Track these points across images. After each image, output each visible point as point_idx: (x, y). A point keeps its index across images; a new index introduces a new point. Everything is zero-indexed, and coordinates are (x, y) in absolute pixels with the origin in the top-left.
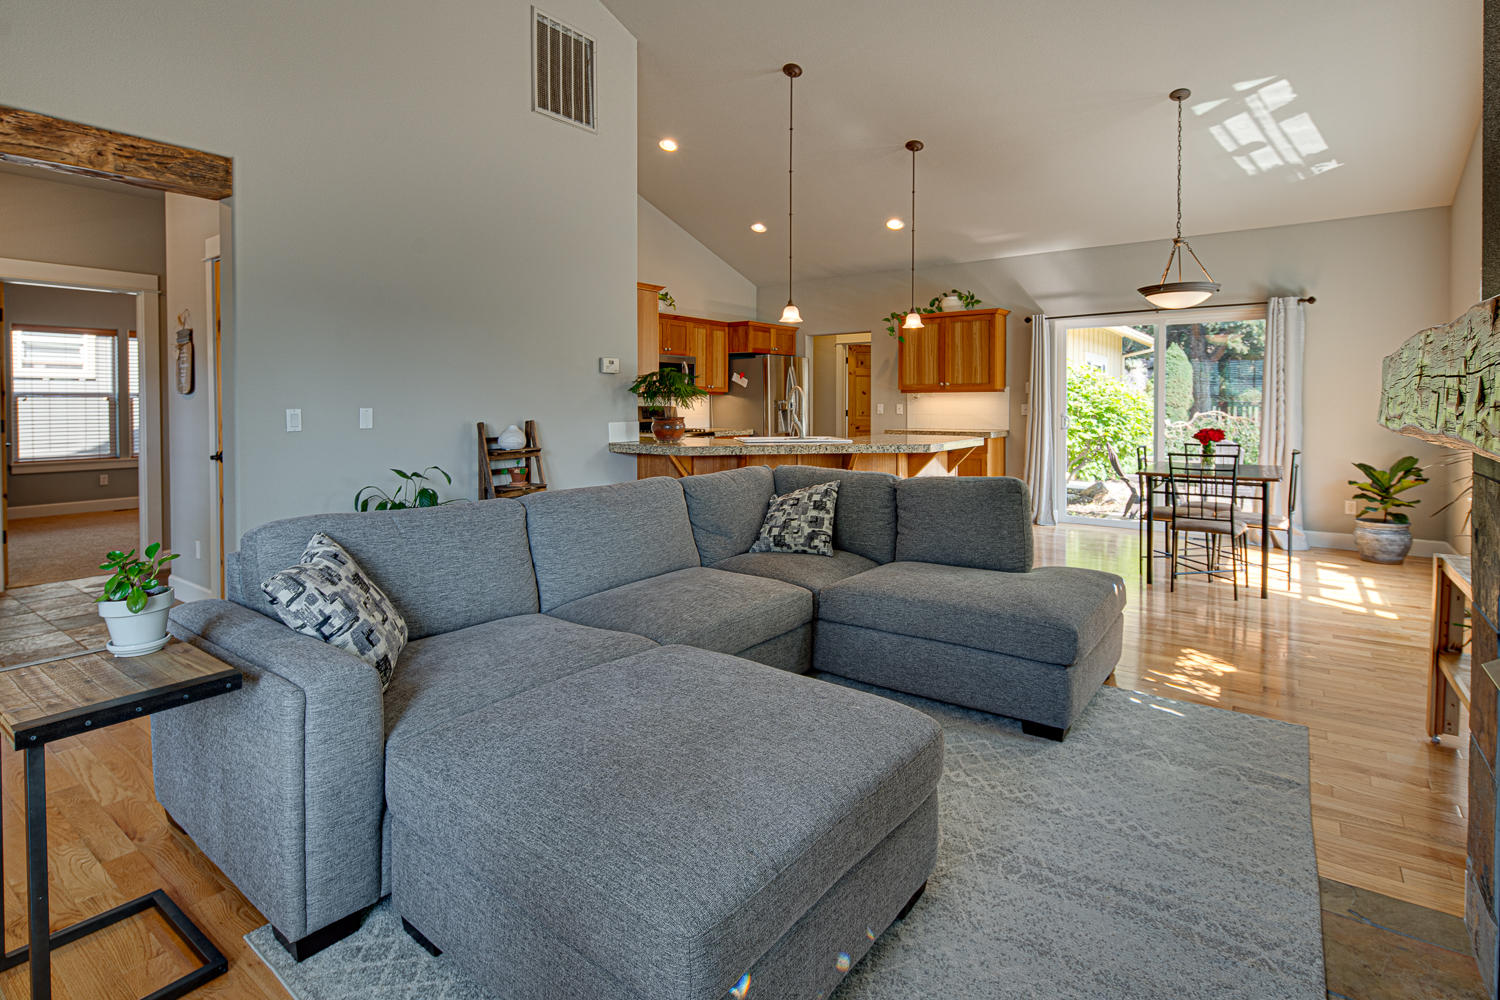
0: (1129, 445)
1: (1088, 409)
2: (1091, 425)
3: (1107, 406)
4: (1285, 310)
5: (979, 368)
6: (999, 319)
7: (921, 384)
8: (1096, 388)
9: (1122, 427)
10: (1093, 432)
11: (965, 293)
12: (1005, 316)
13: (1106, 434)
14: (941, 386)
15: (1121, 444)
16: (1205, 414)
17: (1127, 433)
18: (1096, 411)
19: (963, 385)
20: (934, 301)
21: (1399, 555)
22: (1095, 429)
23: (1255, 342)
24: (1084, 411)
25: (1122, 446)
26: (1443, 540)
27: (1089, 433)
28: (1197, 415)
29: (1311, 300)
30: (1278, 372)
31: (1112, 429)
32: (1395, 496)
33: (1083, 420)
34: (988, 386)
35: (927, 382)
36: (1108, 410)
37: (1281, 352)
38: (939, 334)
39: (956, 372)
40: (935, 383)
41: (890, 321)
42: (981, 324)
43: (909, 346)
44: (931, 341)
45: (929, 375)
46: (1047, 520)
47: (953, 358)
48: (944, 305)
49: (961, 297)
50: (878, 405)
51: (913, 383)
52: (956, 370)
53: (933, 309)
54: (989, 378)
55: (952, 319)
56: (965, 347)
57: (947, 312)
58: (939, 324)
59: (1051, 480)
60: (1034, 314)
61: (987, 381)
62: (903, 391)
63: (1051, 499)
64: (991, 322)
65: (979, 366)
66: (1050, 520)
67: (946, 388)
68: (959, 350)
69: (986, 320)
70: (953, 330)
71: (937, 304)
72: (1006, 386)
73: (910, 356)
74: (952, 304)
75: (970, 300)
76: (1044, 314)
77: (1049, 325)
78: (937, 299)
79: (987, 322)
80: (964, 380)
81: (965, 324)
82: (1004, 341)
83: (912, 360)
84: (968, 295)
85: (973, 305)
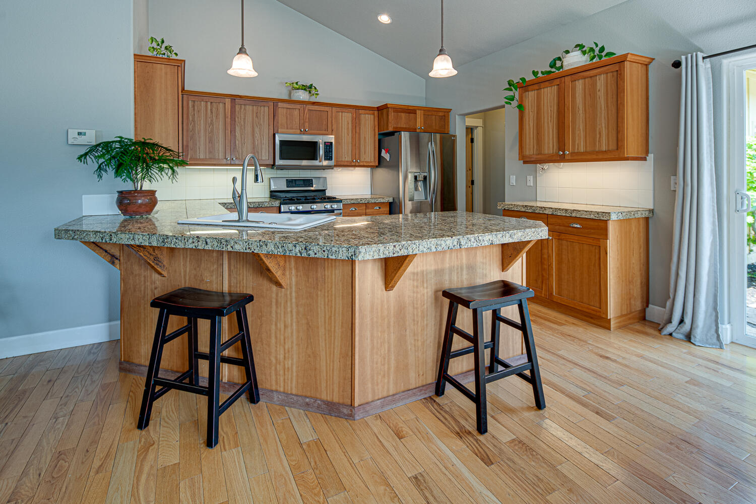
5: (604, 132)
6: (631, 73)
7: (541, 154)
11: (588, 44)
12: (647, 65)
14: (560, 156)
19: (586, 153)
20: (555, 60)
34: (614, 153)
35: (546, 152)
38: (559, 97)
39: (577, 138)
40: (555, 152)
41: (512, 90)
42: (607, 77)
43: (529, 113)
44: (551, 107)
45: (549, 143)
46: (707, 340)
47: (574, 122)
48: (565, 64)
49: (585, 51)
50: (511, 176)
51: (535, 153)
52: (577, 135)
53: (553, 70)
54: (620, 144)
55: (573, 76)
56: (587, 108)
57: (568, 70)
58: (558, 85)
59: (716, 283)
60: (686, 54)
61: (614, 147)
62: (525, 162)
63: (715, 309)
64: (619, 72)
65: (604, 129)
66: (715, 340)
67: (566, 158)
68: (581, 112)
69: (612, 72)
70: (574, 89)
71: (558, 64)
72: (647, 152)
73: (529, 125)
74: (575, 60)
75: (597, 52)
76: (702, 52)
77: (709, 66)
78: (559, 59)
79: (615, 74)
80: (586, 148)
81: (589, 79)
82: (644, 97)
83: (532, 129)
84: (594, 46)
85: (600, 57)
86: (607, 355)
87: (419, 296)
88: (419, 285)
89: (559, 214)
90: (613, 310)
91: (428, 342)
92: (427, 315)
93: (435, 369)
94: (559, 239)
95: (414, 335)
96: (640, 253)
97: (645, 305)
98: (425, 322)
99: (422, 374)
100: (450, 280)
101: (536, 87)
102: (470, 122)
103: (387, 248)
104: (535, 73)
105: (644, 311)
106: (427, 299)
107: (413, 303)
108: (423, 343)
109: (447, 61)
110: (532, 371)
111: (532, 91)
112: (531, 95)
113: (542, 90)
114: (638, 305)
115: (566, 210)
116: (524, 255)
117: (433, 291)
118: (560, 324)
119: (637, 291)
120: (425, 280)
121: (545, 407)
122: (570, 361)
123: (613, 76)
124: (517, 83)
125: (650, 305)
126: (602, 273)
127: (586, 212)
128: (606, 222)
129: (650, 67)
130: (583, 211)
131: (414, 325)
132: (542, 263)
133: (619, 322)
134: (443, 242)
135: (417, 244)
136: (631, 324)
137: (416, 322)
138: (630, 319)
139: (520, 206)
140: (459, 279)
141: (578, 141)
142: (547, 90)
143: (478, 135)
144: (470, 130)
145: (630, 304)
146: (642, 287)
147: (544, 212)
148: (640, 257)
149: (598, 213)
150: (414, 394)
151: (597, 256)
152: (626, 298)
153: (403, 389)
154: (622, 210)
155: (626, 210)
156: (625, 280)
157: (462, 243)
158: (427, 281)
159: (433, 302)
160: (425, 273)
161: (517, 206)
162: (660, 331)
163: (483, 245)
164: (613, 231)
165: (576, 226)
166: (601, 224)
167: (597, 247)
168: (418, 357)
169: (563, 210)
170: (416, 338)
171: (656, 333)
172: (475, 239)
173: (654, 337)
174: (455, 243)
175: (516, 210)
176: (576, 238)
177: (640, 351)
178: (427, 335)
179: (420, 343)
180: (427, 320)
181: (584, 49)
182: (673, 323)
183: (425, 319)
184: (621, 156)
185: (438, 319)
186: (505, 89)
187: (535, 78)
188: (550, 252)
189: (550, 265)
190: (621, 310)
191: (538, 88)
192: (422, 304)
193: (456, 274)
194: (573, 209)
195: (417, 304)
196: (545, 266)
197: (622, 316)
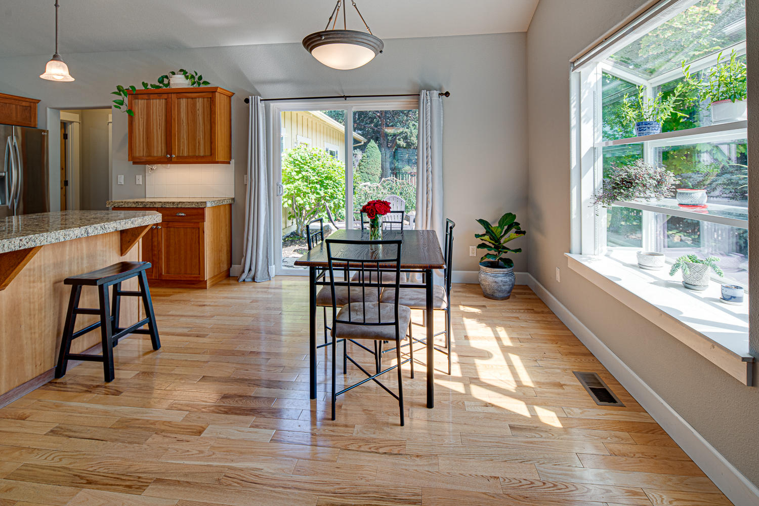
0: (341, 201)
1: (314, 178)
2: (316, 189)
3: (326, 175)
4: (431, 100)
5: (202, 142)
6: (220, 101)
7: (150, 156)
8: (320, 163)
9: (336, 190)
10: (318, 193)
11: (191, 72)
12: (230, 97)
13: (326, 195)
14: (169, 158)
15: (336, 201)
16: (387, 179)
17: (340, 193)
18: (319, 179)
19: (188, 157)
20: (163, 77)
21: (509, 292)
22: (318, 191)
23: (409, 141)
24: (312, 178)
25: (336, 202)
26: (527, 272)
27: (315, 194)
28: (383, 179)
29: (447, 94)
30: (427, 149)
31: (330, 191)
32: (504, 245)
33: (311, 185)
34: (209, 158)
35: (155, 155)
36: (327, 178)
37: (429, 133)
38: (166, 109)
39: (182, 145)
40: (163, 155)
41: (121, 95)
42: (204, 100)
43: (139, 119)
44: (159, 116)
45: (158, 147)
46: (263, 277)
47: (179, 132)
48: (171, 82)
49: (188, 76)
50: (119, 176)
51: (145, 155)
52: (182, 142)
53: (161, 85)
54: (213, 151)
55: (178, 94)
56: (189, 122)
57: (174, 89)
58: (166, 99)
59: (267, 241)
60: (252, 96)
61: (209, 154)
62: (134, 163)
63: (267, 257)
64: (212, 99)
65: (202, 140)
66: (267, 276)
67: (173, 160)
68: (184, 124)
69: (207, 98)
70: (179, 105)
71: (166, 81)
72: (230, 158)
73: (139, 129)
74: (179, 81)
75: (196, 79)
76: (260, 96)
77: (264, 105)
78: (167, 77)
79: (209, 99)
80: (189, 152)
81: (191, 99)
82: (228, 119)
83: (141, 133)
84: (194, 75)
85: (199, 84)
86: (204, 304)
87: (36, 290)
88: (36, 280)
89: (167, 207)
90: (208, 274)
91: (47, 332)
92: (45, 307)
93: (54, 356)
94: (167, 227)
95: (31, 328)
96: (226, 230)
97: (229, 266)
98: (43, 314)
99: (39, 364)
100: (70, 271)
101: (145, 96)
102: (65, 116)
103: (13, 243)
104: (145, 84)
105: (228, 270)
106: (45, 292)
107: (29, 298)
108: (41, 335)
109: (64, 67)
110: (150, 325)
111: (142, 99)
112: (141, 104)
113: (152, 101)
114: (225, 267)
115: (173, 203)
116: (141, 240)
117: (52, 282)
118: (170, 295)
119: (224, 257)
120: (43, 274)
121: (160, 347)
122: (177, 316)
123: (208, 101)
124: (126, 89)
125: (233, 266)
126: (201, 247)
127: (189, 203)
128: (203, 209)
129: (232, 98)
130: (187, 202)
131: (30, 319)
132: (152, 250)
133: (212, 282)
134: (71, 232)
135: (45, 236)
136: (221, 281)
137: (32, 316)
138: (220, 277)
139: (130, 203)
140: (80, 268)
141: (182, 146)
142: (156, 102)
143: (74, 131)
144: (64, 125)
145: (220, 266)
146: (227, 253)
147: (155, 206)
148: (226, 232)
149: (198, 203)
150: (32, 385)
151: (197, 236)
152: (217, 263)
153: (17, 384)
154: (215, 199)
155: (217, 199)
156: (217, 250)
157: (89, 232)
158: (45, 275)
159: (52, 293)
160: (42, 267)
161: (128, 202)
162: (238, 280)
163: (108, 231)
164: (208, 214)
165: (181, 214)
166: (200, 211)
167: (197, 229)
168: (35, 349)
169: (171, 203)
170: (33, 331)
171: (236, 282)
172: (101, 227)
173: (235, 285)
174: (83, 232)
175: (127, 206)
176: (181, 224)
177: (226, 295)
178: (45, 325)
179: (37, 335)
180: (45, 312)
181: (187, 75)
182: (245, 272)
183: (43, 311)
184: (214, 160)
185: (57, 308)
186: (113, 93)
187: (144, 88)
188: (160, 239)
189: (160, 251)
190: (214, 272)
191: (147, 98)
192: (40, 297)
193: (76, 264)
194: (179, 201)
195: (34, 298)
196: (155, 252)
197: (214, 276)
